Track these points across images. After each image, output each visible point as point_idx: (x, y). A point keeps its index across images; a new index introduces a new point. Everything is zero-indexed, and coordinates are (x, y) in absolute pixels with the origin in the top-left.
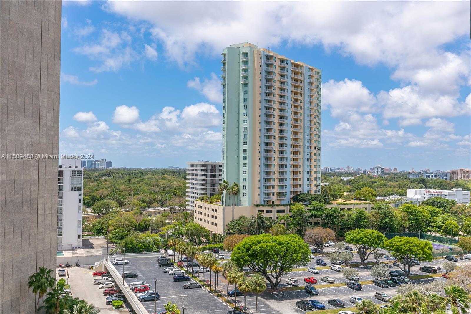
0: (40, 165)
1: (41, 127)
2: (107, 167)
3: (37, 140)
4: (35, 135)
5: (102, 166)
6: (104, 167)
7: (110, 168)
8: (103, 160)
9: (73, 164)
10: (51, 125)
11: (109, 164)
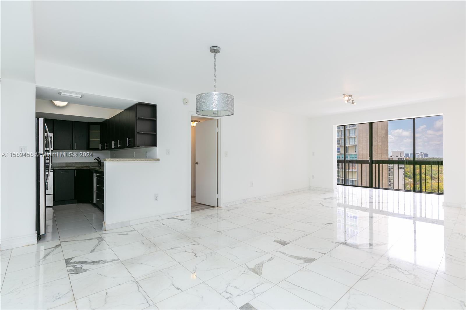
0: (379, 155)
1: (379, 138)
2: (425, 157)
3: (377, 144)
4: (376, 142)
5: (421, 157)
6: (423, 157)
7: (427, 157)
8: (422, 153)
9: (399, 155)
10: (384, 136)
11: (427, 155)
